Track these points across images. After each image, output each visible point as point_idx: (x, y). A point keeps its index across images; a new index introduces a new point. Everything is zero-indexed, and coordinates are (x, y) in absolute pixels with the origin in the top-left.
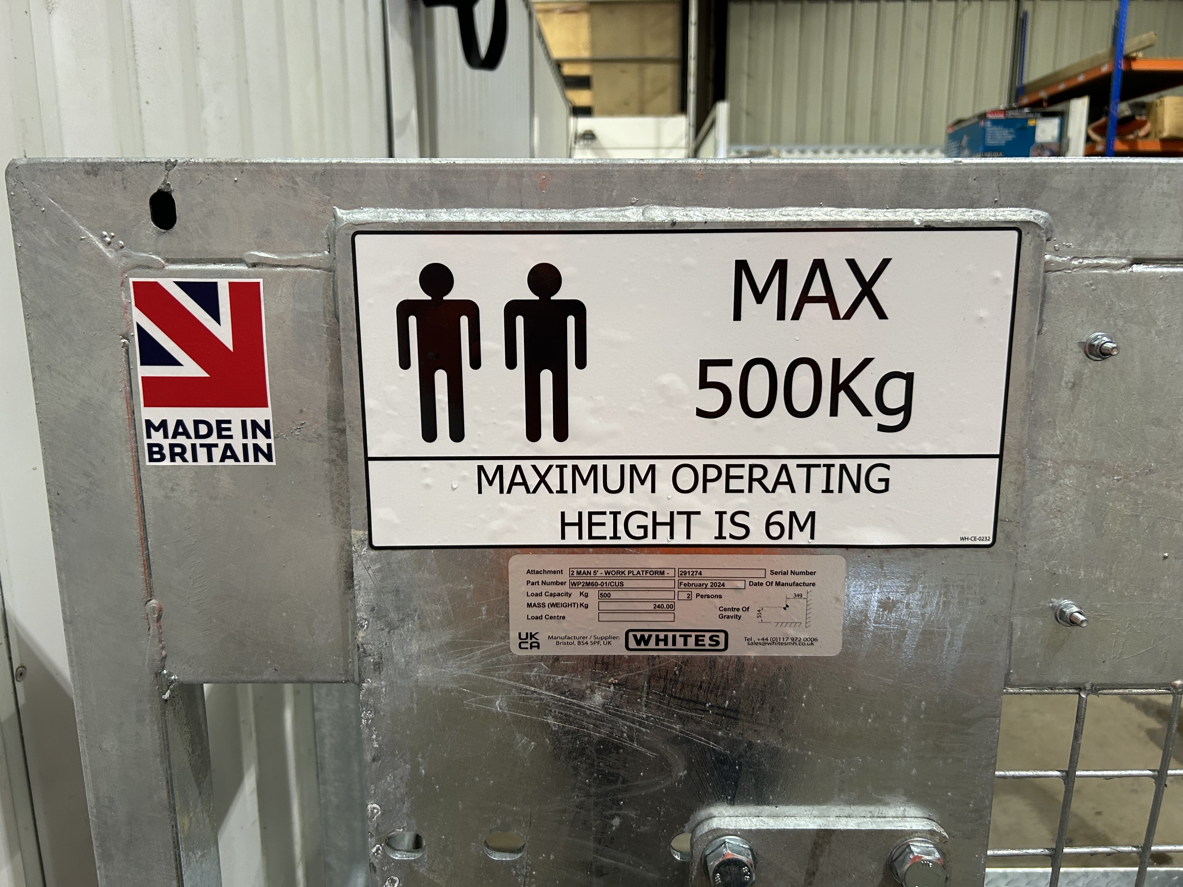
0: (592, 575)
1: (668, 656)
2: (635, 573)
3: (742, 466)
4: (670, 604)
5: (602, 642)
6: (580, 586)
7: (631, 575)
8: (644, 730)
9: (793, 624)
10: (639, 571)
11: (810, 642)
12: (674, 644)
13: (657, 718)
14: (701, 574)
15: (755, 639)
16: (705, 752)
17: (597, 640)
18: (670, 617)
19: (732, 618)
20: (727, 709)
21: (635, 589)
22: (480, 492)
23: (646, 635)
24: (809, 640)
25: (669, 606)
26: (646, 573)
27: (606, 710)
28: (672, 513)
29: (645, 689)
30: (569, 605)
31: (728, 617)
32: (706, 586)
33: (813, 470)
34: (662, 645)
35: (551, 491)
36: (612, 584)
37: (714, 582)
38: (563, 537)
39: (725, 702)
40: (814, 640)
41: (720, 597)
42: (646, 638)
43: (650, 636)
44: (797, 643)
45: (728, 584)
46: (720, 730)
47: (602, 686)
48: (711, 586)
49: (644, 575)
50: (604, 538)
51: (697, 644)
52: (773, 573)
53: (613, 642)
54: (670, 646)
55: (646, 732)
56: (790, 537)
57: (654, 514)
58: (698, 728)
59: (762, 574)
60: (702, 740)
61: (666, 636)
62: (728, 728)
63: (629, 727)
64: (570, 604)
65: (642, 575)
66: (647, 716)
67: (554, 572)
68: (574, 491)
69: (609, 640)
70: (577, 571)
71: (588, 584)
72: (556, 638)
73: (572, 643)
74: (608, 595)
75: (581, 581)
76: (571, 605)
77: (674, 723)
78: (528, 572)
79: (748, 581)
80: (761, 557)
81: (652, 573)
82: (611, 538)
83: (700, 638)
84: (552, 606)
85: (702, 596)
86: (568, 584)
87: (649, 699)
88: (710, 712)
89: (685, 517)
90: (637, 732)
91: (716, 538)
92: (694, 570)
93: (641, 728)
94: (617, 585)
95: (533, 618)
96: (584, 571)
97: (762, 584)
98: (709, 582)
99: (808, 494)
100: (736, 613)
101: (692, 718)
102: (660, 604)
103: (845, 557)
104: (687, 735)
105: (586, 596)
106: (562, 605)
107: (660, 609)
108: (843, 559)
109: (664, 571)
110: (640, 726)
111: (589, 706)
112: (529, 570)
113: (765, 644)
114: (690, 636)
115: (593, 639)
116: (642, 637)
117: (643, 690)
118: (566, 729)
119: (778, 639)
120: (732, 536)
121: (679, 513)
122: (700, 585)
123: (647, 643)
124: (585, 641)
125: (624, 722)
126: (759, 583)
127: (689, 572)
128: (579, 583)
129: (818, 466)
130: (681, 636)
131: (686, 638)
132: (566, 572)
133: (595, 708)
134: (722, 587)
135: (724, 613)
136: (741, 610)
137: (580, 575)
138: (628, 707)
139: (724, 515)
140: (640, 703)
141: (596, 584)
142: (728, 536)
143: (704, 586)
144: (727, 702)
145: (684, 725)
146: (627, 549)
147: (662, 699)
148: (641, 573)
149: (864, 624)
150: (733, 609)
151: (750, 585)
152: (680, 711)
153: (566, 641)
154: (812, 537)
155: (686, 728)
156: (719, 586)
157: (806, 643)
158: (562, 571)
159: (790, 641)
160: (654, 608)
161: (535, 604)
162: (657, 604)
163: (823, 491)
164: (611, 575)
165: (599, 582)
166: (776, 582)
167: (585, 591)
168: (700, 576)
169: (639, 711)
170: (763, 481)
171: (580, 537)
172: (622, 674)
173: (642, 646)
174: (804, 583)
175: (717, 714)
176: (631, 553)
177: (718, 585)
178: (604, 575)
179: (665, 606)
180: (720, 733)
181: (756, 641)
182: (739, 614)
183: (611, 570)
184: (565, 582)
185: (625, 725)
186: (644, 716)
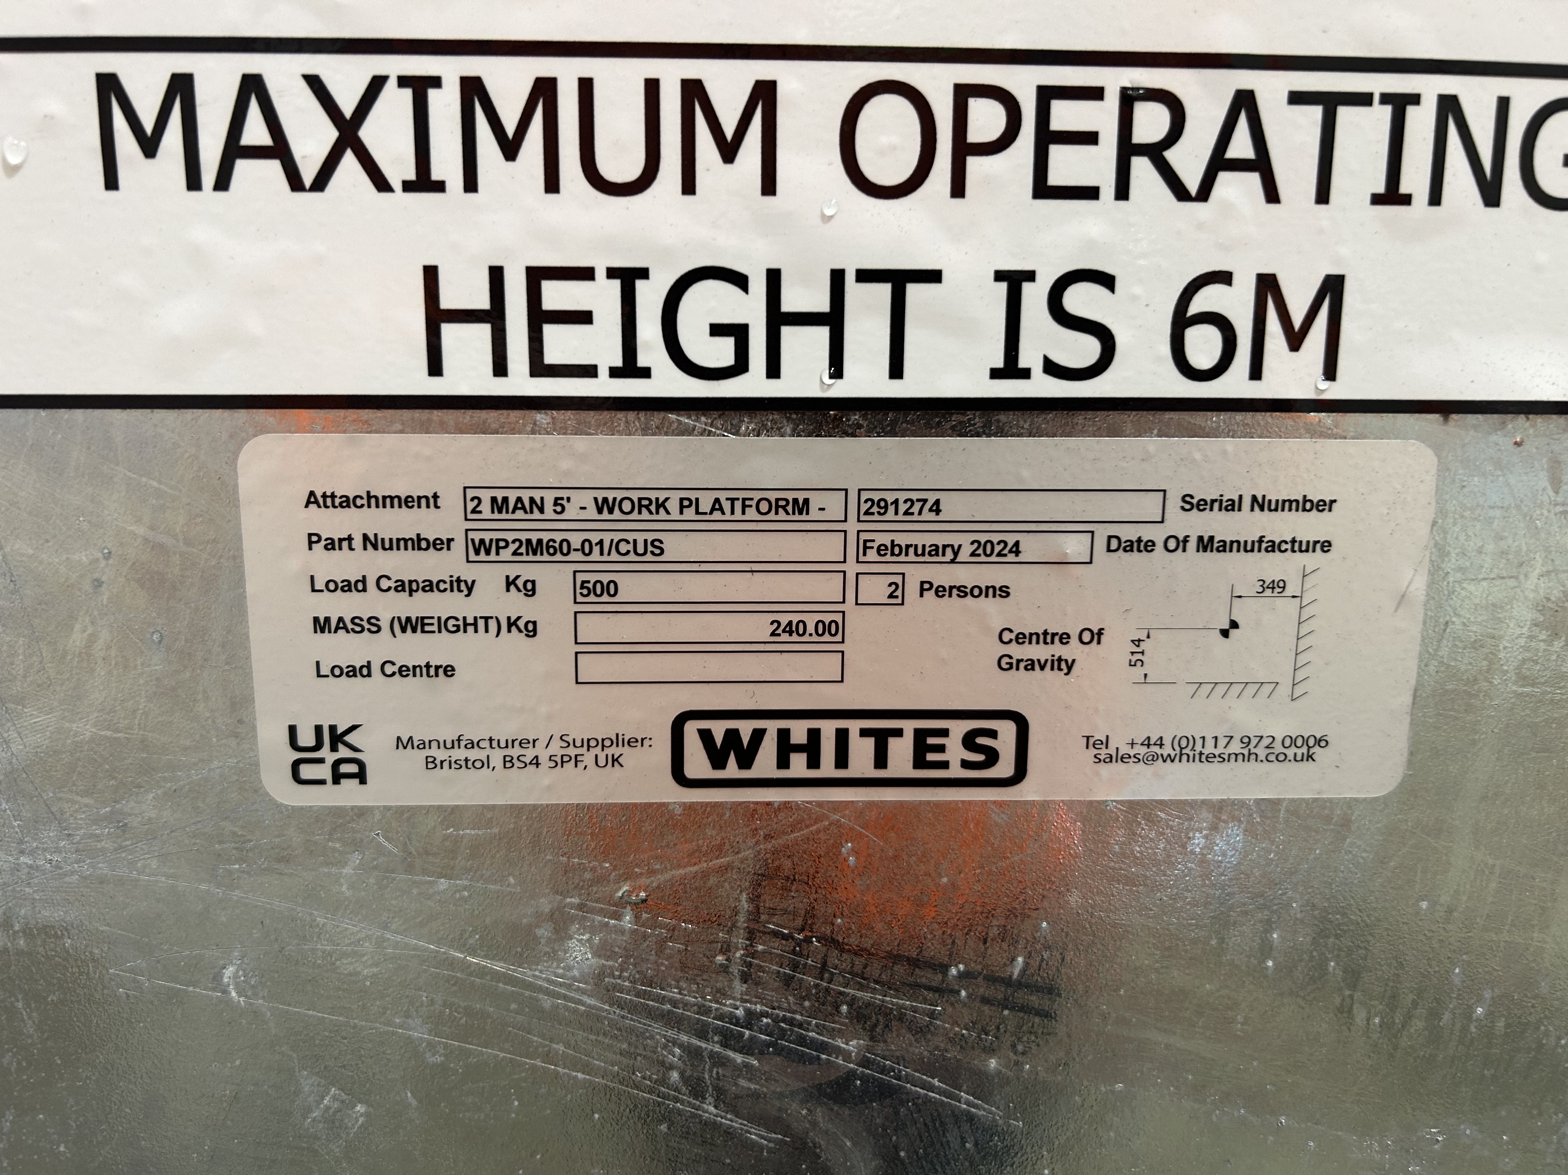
0: (549, 513)
1: (820, 804)
2: (705, 506)
3: (1096, 93)
4: (827, 618)
5: (588, 758)
6: (506, 554)
7: (690, 513)
8: (739, 1058)
9: (1252, 689)
10: (717, 500)
11: (1304, 750)
12: (842, 761)
13: (784, 1020)
14: (938, 511)
15: (1119, 743)
16: (942, 1124)
17: (572, 752)
18: (828, 666)
19: (1042, 668)
20: (1020, 985)
21: (704, 567)
22: (111, 182)
23: (746, 728)
24: (1299, 742)
25: (825, 628)
26: (744, 507)
27: (608, 993)
28: (837, 277)
29: (741, 918)
30: (466, 625)
31: (1031, 665)
32: (956, 554)
33: (1344, 113)
34: (798, 765)
35: (382, 184)
36: (623, 548)
37: (983, 538)
38: (435, 368)
39: (1013, 959)
40: (1318, 742)
41: (1004, 592)
42: (746, 741)
43: (758, 735)
44: (1262, 756)
45: (1031, 547)
46: (991, 1051)
47: (592, 911)
48: (973, 554)
49: (738, 515)
50: (589, 371)
51: (919, 762)
52: (1190, 504)
53: (629, 755)
54: (827, 768)
55: (746, 1065)
56: (1256, 373)
57: (774, 277)
58: (920, 1050)
59: (1150, 506)
60: (932, 1088)
61: (814, 735)
62: (1020, 1048)
63: (688, 1049)
64: (470, 620)
65: (728, 516)
66: (749, 1013)
67: (408, 502)
68: (471, 184)
69: (615, 751)
70: (494, 500)
71: (535, 548)
72: (422, 745)
73: (485, 763)
74: (610, 589)
75: (510, 536)
76: (475, 624)
77: (841, 1033)
78: (312, 499)
79: (1102, 532)
80: (1151, 443)
81: (764, 507)
82: (614, 373)
83: (931, 741)
84: (404, 630)
85: (940, 592)
86: (459, 546)
87: (754, 955)
88: (963, 993)
89: (884, 290)
90: (714, 1065)
91: (995, 374)
92: (914, 496)
93: (731, 1054)
94: (641, 550)
95: (337, 672)
96: (519, 499)
97: (1148, 546)
98: (965, 541)
99: (1323, 207)
100: (1058, 649)
101: (901, 1018)
102: (795, 618)
103: (1438, 449)
104: (883, 1070)
105: (530, 589)
106: (443, 625)
107: (795, 638)
108: (1429, 452)
109: (806, 501)
110: (725, 1045)
111: (548, 981)
112: (312, 493)
113: (1155, 758)
114: (899, 733)
115: (556, 748)
116: (732, 735)
117: (734, 925)
118: (472, 1060)
119: (1199, 742)
120: (1052, 368)
121: (864, 276)
122: (936, 550)
123: (746, 760)
124: (530, 754)
125: (670, 1033)
126: (1139, 540)
127: (896, 502)
128: (500, 545)
129: (1363, 99)
130: (864, 733)
131: (881, 739)
132: (452, 501)
133: (569, 987)
134: (1011, 558)
135: (1018, 652)
136: (1074, 640)
137: (504, 516)
138: (683, 984)
139: (1026, 287)
140: (725, 969)
141: (563, 548)
142: (1037, 368)
143: (949, 555)
144: (1020, 959)
145: (872, 1038)
146: (672, 416)
147: (800, 955)
148: (727, 506)
149: (1484, 685)
150: (1046, 637)
151: (1109, 550)
152: (859, 994)
153: (460, 754)
154: (1330, 373)
155: (880, 1048)
156: (1000, 554)
157: (1291, 756)
158: (435, 496)
159: (1236, 747)
160: (773, 634)
161: (341, 619)
162: (784, 619)
163: (1377, 200)
164: (617, 514)
165: (576, 540)
166: (1201, 538)
167: (526, 572)
168: (932, 516)
169: (720, 994)
170: (1170, 155)
171: (500, 368)
172: (662, 872)
173: (732, 770)
174: (1294, 541)
175: (985, 1001)
176: (688, 431)
177: (997, 549)
178: (592, 513)
179: (811, 628)
180: (993, 1063)
181: (1125, 750)
182: (1065, 652)
183: (620, 495)
184: (450, 541)
185: (675, 1043)
186: (740, 1012)
